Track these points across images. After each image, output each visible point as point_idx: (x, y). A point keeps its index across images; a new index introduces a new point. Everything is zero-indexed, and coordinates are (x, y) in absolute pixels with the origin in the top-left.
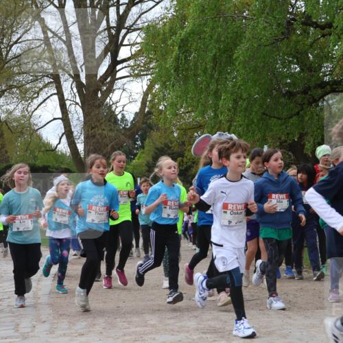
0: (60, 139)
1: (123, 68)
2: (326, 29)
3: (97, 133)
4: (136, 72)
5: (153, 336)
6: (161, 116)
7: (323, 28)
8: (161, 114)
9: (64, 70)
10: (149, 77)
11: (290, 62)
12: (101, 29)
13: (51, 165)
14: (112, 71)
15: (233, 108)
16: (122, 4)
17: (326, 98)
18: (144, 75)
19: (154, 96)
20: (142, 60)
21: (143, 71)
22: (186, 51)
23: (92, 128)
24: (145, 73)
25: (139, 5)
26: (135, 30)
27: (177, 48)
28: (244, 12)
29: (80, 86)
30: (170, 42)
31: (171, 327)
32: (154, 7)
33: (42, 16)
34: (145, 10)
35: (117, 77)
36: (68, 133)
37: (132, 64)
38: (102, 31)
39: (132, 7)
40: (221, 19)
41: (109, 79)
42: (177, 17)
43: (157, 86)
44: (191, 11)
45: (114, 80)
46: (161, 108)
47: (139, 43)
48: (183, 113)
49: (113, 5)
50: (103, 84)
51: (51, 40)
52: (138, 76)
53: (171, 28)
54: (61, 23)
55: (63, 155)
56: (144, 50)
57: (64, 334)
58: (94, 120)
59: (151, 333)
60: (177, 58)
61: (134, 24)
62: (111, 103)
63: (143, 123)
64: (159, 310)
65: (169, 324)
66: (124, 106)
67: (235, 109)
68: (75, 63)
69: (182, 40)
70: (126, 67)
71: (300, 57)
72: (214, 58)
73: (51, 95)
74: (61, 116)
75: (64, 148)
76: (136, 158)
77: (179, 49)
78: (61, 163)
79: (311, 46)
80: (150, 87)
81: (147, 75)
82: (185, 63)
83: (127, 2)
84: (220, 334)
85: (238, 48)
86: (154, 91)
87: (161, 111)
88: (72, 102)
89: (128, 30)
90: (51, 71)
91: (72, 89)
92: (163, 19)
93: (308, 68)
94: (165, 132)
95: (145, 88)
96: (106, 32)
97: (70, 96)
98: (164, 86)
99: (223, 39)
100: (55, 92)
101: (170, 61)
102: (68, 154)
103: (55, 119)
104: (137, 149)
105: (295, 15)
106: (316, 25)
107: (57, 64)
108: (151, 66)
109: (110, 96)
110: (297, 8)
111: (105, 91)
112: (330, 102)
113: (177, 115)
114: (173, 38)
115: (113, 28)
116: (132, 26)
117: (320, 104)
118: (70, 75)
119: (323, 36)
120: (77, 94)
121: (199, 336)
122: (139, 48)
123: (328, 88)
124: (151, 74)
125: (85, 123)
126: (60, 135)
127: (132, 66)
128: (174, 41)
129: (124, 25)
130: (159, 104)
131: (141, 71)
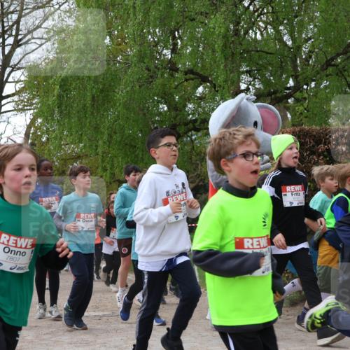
1: (7, 103)
2: (188, 75)
4: (20, 107)
7: (186, 73)
8: (43, 145)
10: (32, 111)
11: (159, 102)
15: (108, 141)
16: (7, 45)
17: (190, 134)
18: (27, 110)
19: (37, 129)
20: (26, 96)
21: (26, 106)
22: (66, 90)
24: (28, 108)
25: (23, 46)
26: (19, 69)
27: (58, 87)
28: (118, 56)
30: (51, 82)
31: (47, 342)
32: (36, 49)
34: (29, 51)
35: (2, 111)
37: (16, 99)
39: (16, 48)
43: (40, 120)
46: (43, 139)
47: (22, 81)
48: (63, 145)
52: (22, 110)
56: (27, 87)
60: (59, 96)
61: (18, 63)
64: (36, 327)
65: (44, 340)
67: (110, 142)
69: (62, 80)
70: (10, 102)
71: (166, 97)
72: (93, 97)
77: (60, 87)
79: (176, 87)
80: (33, 121)
81: (30, 109)
83: (12, 43)
86: (36, 125)
87: (44, 142)
89: (13, 68)
93: (174, 107)
95: (28, 121)
98: (46, 120)
101: (52, 100)
105: (163, 61)
108: (34, 102)
110: (164, 55)
112: (193, 137)
114: (55, 77)
116: (16, 65)
117: (185, 139)
119: (186, 80)
122: (23, 85)
123: (191, 126)
124: (34, 109)
127: (16, 102)
128: (55, 80)
129: (9, 64)
130: (41, 136)
131: (24, 106)
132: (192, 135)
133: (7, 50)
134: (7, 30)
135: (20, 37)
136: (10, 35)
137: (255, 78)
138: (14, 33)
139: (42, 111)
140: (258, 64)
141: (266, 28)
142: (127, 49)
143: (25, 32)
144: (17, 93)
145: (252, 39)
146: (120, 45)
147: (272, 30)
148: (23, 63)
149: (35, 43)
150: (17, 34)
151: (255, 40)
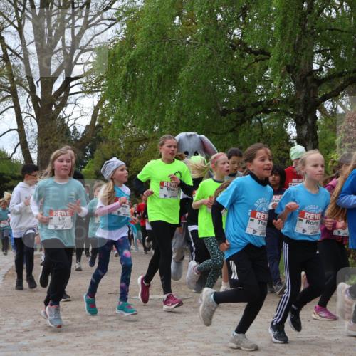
0: (15, 149)
1: (76, 85)
2: (259, 55)
3: (50, 144)
4: (88, 88)
5: (94, 332)
6: (110, 129)
7: (256, 53)
8: (109, 127)
9: (21, 85)
10: (100, 93)
11: (227, 83)
12: (56, 48)
13: (5, 172)
14: (66, 86)
16: (77, 26)
17: (259, 116)
18: (95, 91)
19: (104, 110)
21: (94, 88)
22: (134, 71)
23: (46, 139)
24: (96, 89)
25: (93, 28)
26: (88, 50)
27: (126, 67)
28: (188, 37)
29: (35, 100)
30: (119, 62)
31: (111, 324)
32: (106, 30)
33: (2, 35)
34: (98, 32)
35: (71, 92)
36: (23, 143)
37: (84, 81)
38: (58, 51)
39: (86, 29)
40: (167, 43)
41: (63, 94)
42: (127, 39)
43: (107, 102)
44: (140, 35)
45: (67, 95)
46: (110, 121)
47: (90, 63)
48: (130, 127)
49: (68, 27)
50: (58, 99)
51: (10, 57)
52: (90, 92)
53: (121, 50)
54: (19, 42)
55: (18, 163)
56: (95, 68)
57: (11, 331)
58: (48, 131)
59: (93, 329)
60: (126, 77)
61: (87, 45)
62: (64, 116)
63: (93, 135)
65: (109, 321)
66: (76, 119)
68: (32, 79)
69: (130, 60)
70: (78, 84)
71: (235, 79)
72: (159, 77)
73: (9, 108)
74: (16, 127)
75: (18, 156)
76: (86, 167)
77: (128, 67)
78: (16, 171)
79: (246, 69)
80: (101, 103)
81: (98, 91)
82: (133, 80)
83: (81, 24)
84: (156, 330)
85: (182, 69)
86: (104, 107)
87: (110, 124)
88: (27, 115)
89: (82, 50)
90: (9, 86)
91: (28, 102)
92: (114, 40)
93: (242, 88)
94: (113, 144)
95: (96, 103)
96: (62, 51)
97: (26, 109)
98: (113, 102)
99: (168, 61)
100: (13, 105)
101: (119, 80)
102: (22, 163)
103: (11, 130)
104: (87, 159)
105: (233, 41)
106: (251, 51)
107: (15, 79)
108: (102, 83)
109: (64, 110)
110: (235, 35)
111: (59, 105)
112: (262, 120)
113: (124, 128)
114: (123, 58)
115: (68, 47)
116: (85, 46)
117: (253, 121)
118: (26, 89)
119: (257, 61)
120: (32, 108)
121: (136, 332)
122: (91, 67)
123: (260, 108)
124: (101, 91)
125: (39, 134)
126: (16, 145)
127: (84, 83)
128: (123, 61)
129: (78, 45)
130: (108, 118)
131: (93, 87)
132: (260, 118)
133: (77, 31)
134: (77, 12)
135: (90, 18)
136: (80, 17)
137: (328, 58)
138: (84, 14)
139: (109, 92)
140: (332, 43)
141: (341, 6)
142: (196, 30)
143: (95, 13)
144: (85, 75)
145: (326, 17)
146: (189, 25)
147: (348, 8)
148: (93, 45)
149: (104, 24)
150: (87, 15)
151: (329, 18)
